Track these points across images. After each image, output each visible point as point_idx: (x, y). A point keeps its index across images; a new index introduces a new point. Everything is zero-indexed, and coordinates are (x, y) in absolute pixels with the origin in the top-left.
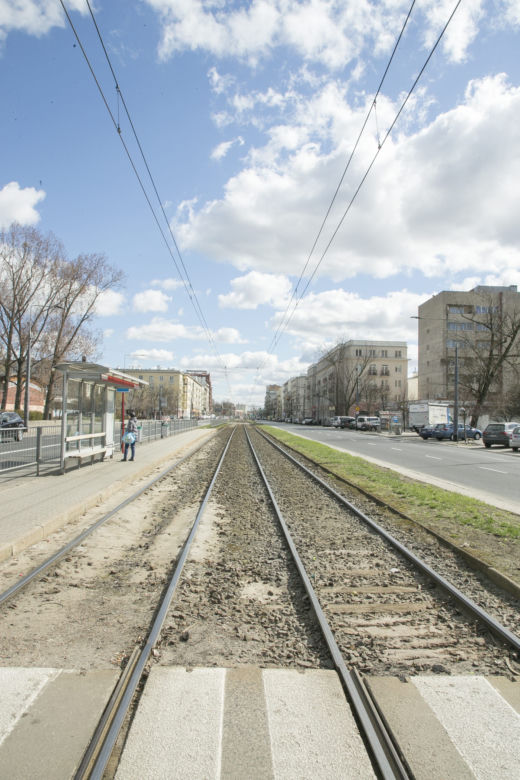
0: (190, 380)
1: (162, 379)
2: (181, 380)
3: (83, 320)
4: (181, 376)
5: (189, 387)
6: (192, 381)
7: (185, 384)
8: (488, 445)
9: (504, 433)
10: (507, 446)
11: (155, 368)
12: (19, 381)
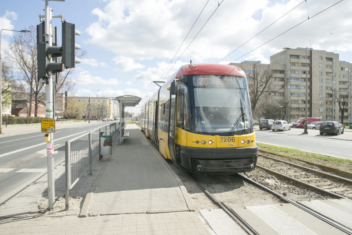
0: (112, 102)
1: (99, 101)
2: (108, 102)
3: (68, 74)
4: (108, 100)
5: (112, 105)
6: (113, 103)
7: (110, 104)
8: (261, 129)
9: (268, 124)
10: (270, 129)
11: (96, 96)
12: (36, 102)
